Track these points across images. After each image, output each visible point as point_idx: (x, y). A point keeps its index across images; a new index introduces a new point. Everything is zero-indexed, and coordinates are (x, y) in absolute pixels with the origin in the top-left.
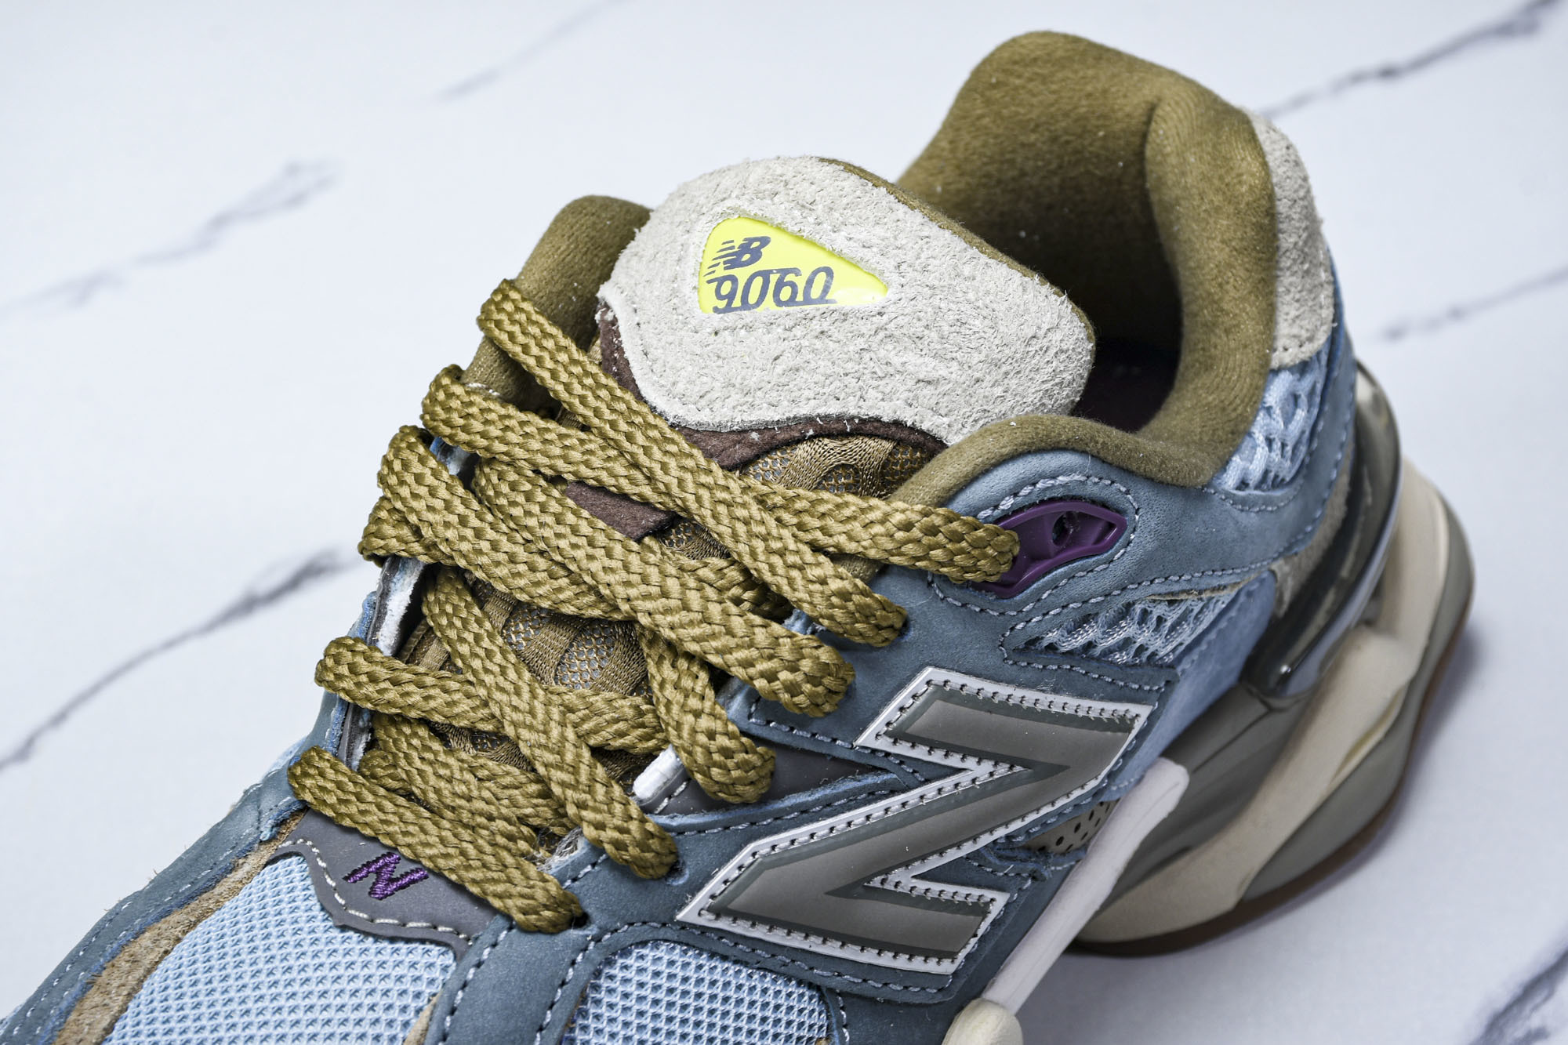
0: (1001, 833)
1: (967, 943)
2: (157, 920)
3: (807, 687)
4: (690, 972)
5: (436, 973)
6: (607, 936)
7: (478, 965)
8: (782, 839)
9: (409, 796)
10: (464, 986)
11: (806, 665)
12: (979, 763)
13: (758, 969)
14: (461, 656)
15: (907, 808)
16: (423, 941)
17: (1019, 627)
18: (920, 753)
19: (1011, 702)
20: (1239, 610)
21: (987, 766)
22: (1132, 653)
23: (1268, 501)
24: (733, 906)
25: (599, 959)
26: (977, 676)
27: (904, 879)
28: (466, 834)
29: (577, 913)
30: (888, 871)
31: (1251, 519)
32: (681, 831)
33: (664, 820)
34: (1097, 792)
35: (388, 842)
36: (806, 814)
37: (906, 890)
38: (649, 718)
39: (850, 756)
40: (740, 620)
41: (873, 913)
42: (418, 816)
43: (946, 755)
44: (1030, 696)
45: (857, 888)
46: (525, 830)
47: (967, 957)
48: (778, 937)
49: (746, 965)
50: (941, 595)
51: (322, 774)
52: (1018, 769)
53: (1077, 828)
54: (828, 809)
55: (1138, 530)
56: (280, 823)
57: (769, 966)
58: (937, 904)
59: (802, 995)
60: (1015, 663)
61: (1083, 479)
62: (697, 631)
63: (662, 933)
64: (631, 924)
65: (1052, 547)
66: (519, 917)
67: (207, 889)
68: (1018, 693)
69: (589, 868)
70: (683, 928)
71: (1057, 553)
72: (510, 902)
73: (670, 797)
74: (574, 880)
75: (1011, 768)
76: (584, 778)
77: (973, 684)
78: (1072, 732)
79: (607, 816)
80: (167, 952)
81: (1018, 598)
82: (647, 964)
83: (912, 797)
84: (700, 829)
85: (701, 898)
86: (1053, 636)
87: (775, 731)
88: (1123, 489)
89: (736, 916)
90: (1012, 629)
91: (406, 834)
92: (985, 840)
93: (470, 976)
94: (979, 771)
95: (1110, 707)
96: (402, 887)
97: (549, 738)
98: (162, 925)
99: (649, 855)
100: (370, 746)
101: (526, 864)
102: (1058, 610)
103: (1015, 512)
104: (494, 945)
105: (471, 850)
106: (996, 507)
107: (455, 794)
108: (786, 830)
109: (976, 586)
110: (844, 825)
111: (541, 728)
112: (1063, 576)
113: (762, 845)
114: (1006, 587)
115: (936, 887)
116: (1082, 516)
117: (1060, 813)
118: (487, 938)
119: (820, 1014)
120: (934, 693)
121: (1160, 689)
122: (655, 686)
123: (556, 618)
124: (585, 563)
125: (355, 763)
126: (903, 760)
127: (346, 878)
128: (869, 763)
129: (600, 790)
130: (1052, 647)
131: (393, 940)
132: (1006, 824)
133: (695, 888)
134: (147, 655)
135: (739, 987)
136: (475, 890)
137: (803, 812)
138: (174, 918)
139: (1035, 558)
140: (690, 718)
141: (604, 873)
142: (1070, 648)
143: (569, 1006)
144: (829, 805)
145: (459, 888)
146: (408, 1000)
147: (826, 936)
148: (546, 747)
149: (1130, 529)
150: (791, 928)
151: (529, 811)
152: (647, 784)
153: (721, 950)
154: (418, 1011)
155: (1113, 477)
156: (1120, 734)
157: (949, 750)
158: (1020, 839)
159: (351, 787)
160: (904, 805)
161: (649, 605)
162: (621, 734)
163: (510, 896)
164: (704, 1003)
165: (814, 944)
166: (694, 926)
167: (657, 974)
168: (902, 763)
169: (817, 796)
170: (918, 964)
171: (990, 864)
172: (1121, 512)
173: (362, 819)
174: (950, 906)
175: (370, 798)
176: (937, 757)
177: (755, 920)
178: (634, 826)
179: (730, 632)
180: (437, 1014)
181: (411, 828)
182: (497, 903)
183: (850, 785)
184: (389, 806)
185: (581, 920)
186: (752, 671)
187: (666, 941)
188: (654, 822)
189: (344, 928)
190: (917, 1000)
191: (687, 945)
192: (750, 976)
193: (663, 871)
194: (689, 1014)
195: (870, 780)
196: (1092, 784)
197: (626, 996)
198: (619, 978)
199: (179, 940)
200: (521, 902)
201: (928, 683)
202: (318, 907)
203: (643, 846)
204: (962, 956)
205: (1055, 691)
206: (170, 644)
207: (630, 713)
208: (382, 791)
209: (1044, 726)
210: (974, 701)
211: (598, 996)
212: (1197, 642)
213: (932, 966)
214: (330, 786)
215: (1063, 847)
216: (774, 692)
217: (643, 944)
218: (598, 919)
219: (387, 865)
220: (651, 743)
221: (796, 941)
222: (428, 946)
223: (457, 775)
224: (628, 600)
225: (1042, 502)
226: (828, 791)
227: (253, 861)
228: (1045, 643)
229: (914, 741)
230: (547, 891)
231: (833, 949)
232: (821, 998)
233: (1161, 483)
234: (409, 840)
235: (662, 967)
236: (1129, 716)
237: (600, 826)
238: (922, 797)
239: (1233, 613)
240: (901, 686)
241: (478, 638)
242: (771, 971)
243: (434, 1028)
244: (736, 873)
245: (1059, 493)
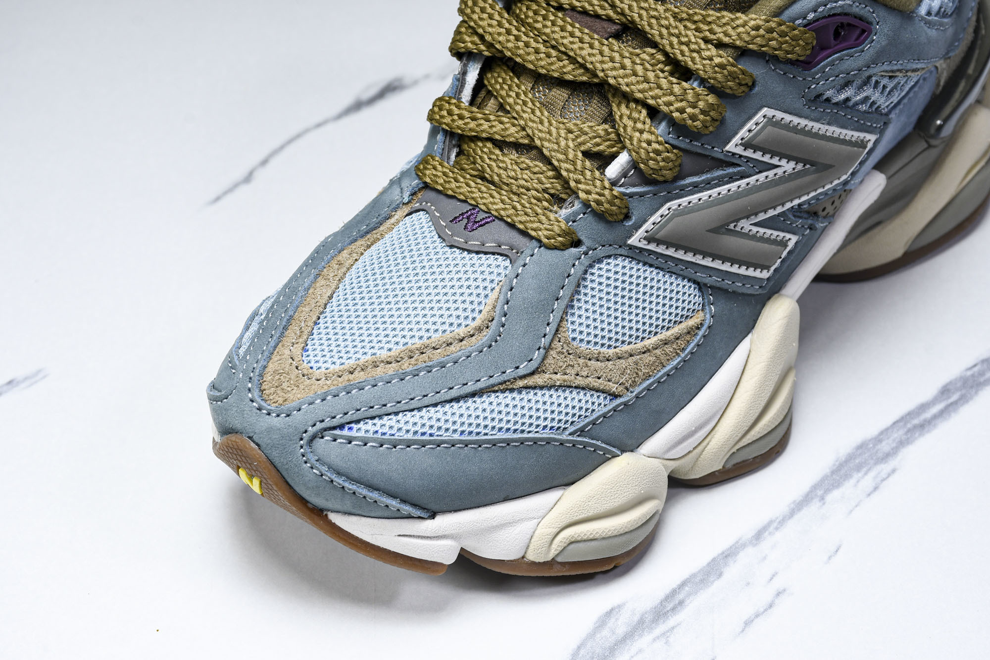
0: (796, 202)
1: (776, 262)
2: (350, 244)
3: (701, 117)
4: (633, 272)
5: (501, 270)
6: (591, 252)
7: (524, 266)
8: (684, 201)
9: (483, 178)
10: (517, 276)
11: (701, 104)
12: (788, 162)
13: (668, 272)
14: (510, 105)
15: (749, 186)
16: (493, 254)
17: (813, 87)
18: (758, 156)
19: (806, 129)
20: (919, 87)
21: (792, 164)
22: (868, 105)
23: (941, 24)
24: (657, 237)
25: (587, 264)
26: (790, 114)
27: (745, 225)
28: (515, 198)
29: (575, 239)
30: (737, 221)
31: (932, 33)
32: (631, 196)
33: (622, 189)
34: (846, 183)
35: (473, 203)
36: (697, 188)
37: (747, 231)
38: (613, 136)
39: (721, 156)
40: (665, 80)
41: (730, 242)
42: (489, 189)
43: (771, 158)
44: (816, 126)
45: (722, 228)
46: (546, 196)
47: (775, 270)
48: (680, 255)
49: (662, 269)
50: (773, 68)
51: (435, 168)
52: (808, 166)
53: (833, 203)
54: (708, 186)
55: (878, 34)
56: (413, 194)
57: (674, 270)
58: (762, 239)
59: (690, 287)
60: (809, 108)
61: (851, 3)
62: (641, 87)
63: (620, 251)
64: (603, 246)
65: (833, 42)
66: (545, 240)
67: (375, 228)
68: (810, 124)
69: (582, 215)
70: (630, 249)
71: (835, 46)
72: (540, 233)
73: (625, 178)
74: (574, 222)
75: (804, 166)
76: (579, 167)
77: (788, 118)
78: (837, 146)
79: (592, 187)
80: (356, 260)
81: (813, 70)
82: (611, 267)
83: (752, 180)
84: (641, 195)
85: (641, 233)
86: (829, 93)
87: (683, 143)
88: (871, 10)
89: (659, 242)
90: (809, 88)
91: (482, 198)
92: (788, 205)
93: (520, 272)
94: (788, 167)
95: (856, 134)
96: (481, 226)
97: (559, 146)
98: (353, 246)
99: (614, 208)
100: (458, 155)
101: (548, 213)
102: (834, 78)
103: (814, 22)
104: (532, 256)
105: (519, 207)
106: (805, 18)
107: (509, 176)
108: (686, 196)
109: (792, 63)
110: (716, 195)
111: (555, 141)
112: (837, 59)
113: (674, 204)
114: (806, 64)
115: (762, 230)
116: (849, 25)
117: (825, 194)
118: (528, 252)
119: (699, 297)
120: (767, 122)
121: (881, 126)
122: (617, 117)
123: (561, 83)
124: (578, 52)
125: (452, 163)
126: (749, 159)
127: (451, 221)
128: (730, 161)
129: (588, 173)
130: (828, 100)
131: (477, 253)
132: (799, 197)
133: (637, 227)
134: (307, 131)
135: (659, 281)
136: (521, 226)
137: (695, 187)
138: (359, 243)
139: (823, 49)
140: (637, 134)
141: (589, 218)
142: (837, 100)
143: (572, 287)
144: (709, 183)
145: (512, 226)
146: (487, 284)
147: (705, 255)
148: (558, 151)
149: (873, 33)
150: (687, 250)
151: (548, 186)
152: (613, 170)
153: (650, 261)
154: (492, 290)
155: (867, 4)
156: (861, 149)
157: (773, 154)
158: (805, 206)
159: (451, 174)
160: (748, 184)
161: (614, 73)
162: (598, 145)
163: (540, 230)
164: (640, 288)
165: (699, 260)
166: (636, 248)
167: (616, 273)
168: (747, 161)
169: (703, 178)
170: (751, 272)
171: (789, 219)
172: (870, 23)
173: (458, 191)
174: (768, 241)
175: (462, 180)
176: (766, 158)
177: (668, 245)
178: (607, 192)
179: (659, 87)
180: (503, 290)
181: (485, 195)
182: (533, 233)
183: (720, 173)
184: (473, 184)
185: (577, 243)
186: (672, 108)
187: (621, 255)
188: (617, 190)
189: (451, 247)
190: (749, 292)
191: (632, 258)
192: (664, 276)
193: (621, 217)
194: (633, 294)
195: (731, 170)
196: (844, 177)
197: (600, 284)
198: (596, 275)
199: (362, 254)
200: (546, 233)
201: (764, 117)
202: (437, 236)
203: (611, 203)
204: (772, 269)
205: (829, 124)
206: (319, 125)
207: (602, 133)
208: (468, 176)
209: (823, 143)
210: (787, 127)
211: (586, 284)
212: (899, 103)
213: (758, 274)
214: (439, 174)
215: (825, 213)
216: (684, 119)
217: (609, 257)
218: (587, 242)
219: (472, 214)
220: (615, 149)
221: (689, 257)
222: (496, 256)
223: (510, 167)
224: (603, 71)
225: (829, 16)
226: (709, 176)
227: (400, 214)
228: (825, 97)
229: (756, 149)
230: (560, 227)
231: (708, 262)
232: (700, 290)
233: (891, 8)
234: (484, 201)
235: (619, 269)
236: (865, 140)
237: (588, 192)
238: (757, 180)
239: (916, 89)
240: (750, 118)
241: (518, 95)
242: (674, 273)
243: (502, 297)
244: (660, 219)
245: (839, 11)
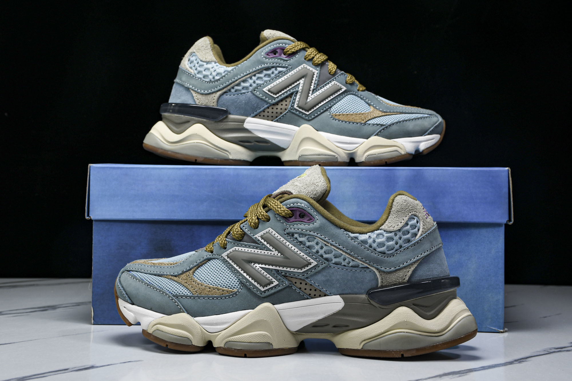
0: (278, 268)
1: (267, 287)
4: (221, 266)
6: (214, 255)
8: (240, 248)
12: (275, 251)
18: (266, 243)
19: (283, 242)
21: (277, 252)
24: (229, 255)
25: (211, 258)
27: (258, 266)
29: (212, 250)
30: (255, 263)
33: (227, 239)
36: (246, 246)
39: (255, 239)
43: (270, 246)
44: (288, 243)
45: (249, 263)
47: (267, 290)
48: (235, 266)
49: (230, 269)
50: (277, 217)
58: (262, 274)
59: (236, 279)
60: (287, 236)
61: (307, 207)
64: (217, 255)
65: (298, 217)
68: (285, 241)
69: (217, 245)
75: (281, 255)
77: (277, 235)
78: (293, 253)
81: (290, 224)
83: (263, 251)
84: (231, 242)
85: (226, 253)
86: (296, 235)
88: (316, 214)
89: (230, 259)
90: (287, 229)
92: (274, 267)
95: (306, 256)
102: (297, 230)
103: (292, 207)
106: (290, 205)
108: (241, 247)
110: (250, 251)
113: (237, 248)
114: (288, 220)
115: (263, 271)
117: (293, 274)
120: (270, 233)
121: (322, 263)
126: (263, 244)
130: (296, 238)
132: (279, 266)
133: (226, 251)
135: (227, 272)
142: (300, 240)
147: (242, 269)
149: (315, 221)
150: (237, 265)
155: (314, 211)
156: (305, 261)
158: (283, 273)
160: (261, 252)
164: (220, 271)
165: (240, 270)
166: (224, 258)
167: (217, 264)
169: (248, 244)
170: (256, 284)
171: (276, 275)
172: (314, 218)
176: (268, 246)
177: (233, 261)
178: (223, 238)
183: (253, 244)
187: (221, 260)
190: (256, 293)
191: (224, 262)
192: (230, 272)
193: (223, 247)
194: (217, 272)
195: (256, 245)
196: (300, 270)
197: (211, 265)
198: (212, 262)
201: (269, 230)
209: (287, 249)
211: (208, 264)
213: (259, 286)
217: (218, 259)
218: (214, 252)
221: (238, 268)
225: (297, 208)
229: (265, 240)
231: (243, 273)
232: (239, 282)
236: (310, 261)
238: (265, 253)
242: (234, 273)
244: (232, 251)
245: (301, 207)
